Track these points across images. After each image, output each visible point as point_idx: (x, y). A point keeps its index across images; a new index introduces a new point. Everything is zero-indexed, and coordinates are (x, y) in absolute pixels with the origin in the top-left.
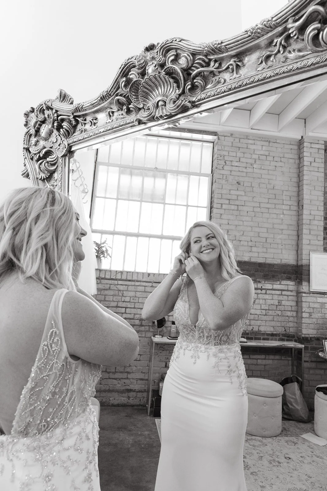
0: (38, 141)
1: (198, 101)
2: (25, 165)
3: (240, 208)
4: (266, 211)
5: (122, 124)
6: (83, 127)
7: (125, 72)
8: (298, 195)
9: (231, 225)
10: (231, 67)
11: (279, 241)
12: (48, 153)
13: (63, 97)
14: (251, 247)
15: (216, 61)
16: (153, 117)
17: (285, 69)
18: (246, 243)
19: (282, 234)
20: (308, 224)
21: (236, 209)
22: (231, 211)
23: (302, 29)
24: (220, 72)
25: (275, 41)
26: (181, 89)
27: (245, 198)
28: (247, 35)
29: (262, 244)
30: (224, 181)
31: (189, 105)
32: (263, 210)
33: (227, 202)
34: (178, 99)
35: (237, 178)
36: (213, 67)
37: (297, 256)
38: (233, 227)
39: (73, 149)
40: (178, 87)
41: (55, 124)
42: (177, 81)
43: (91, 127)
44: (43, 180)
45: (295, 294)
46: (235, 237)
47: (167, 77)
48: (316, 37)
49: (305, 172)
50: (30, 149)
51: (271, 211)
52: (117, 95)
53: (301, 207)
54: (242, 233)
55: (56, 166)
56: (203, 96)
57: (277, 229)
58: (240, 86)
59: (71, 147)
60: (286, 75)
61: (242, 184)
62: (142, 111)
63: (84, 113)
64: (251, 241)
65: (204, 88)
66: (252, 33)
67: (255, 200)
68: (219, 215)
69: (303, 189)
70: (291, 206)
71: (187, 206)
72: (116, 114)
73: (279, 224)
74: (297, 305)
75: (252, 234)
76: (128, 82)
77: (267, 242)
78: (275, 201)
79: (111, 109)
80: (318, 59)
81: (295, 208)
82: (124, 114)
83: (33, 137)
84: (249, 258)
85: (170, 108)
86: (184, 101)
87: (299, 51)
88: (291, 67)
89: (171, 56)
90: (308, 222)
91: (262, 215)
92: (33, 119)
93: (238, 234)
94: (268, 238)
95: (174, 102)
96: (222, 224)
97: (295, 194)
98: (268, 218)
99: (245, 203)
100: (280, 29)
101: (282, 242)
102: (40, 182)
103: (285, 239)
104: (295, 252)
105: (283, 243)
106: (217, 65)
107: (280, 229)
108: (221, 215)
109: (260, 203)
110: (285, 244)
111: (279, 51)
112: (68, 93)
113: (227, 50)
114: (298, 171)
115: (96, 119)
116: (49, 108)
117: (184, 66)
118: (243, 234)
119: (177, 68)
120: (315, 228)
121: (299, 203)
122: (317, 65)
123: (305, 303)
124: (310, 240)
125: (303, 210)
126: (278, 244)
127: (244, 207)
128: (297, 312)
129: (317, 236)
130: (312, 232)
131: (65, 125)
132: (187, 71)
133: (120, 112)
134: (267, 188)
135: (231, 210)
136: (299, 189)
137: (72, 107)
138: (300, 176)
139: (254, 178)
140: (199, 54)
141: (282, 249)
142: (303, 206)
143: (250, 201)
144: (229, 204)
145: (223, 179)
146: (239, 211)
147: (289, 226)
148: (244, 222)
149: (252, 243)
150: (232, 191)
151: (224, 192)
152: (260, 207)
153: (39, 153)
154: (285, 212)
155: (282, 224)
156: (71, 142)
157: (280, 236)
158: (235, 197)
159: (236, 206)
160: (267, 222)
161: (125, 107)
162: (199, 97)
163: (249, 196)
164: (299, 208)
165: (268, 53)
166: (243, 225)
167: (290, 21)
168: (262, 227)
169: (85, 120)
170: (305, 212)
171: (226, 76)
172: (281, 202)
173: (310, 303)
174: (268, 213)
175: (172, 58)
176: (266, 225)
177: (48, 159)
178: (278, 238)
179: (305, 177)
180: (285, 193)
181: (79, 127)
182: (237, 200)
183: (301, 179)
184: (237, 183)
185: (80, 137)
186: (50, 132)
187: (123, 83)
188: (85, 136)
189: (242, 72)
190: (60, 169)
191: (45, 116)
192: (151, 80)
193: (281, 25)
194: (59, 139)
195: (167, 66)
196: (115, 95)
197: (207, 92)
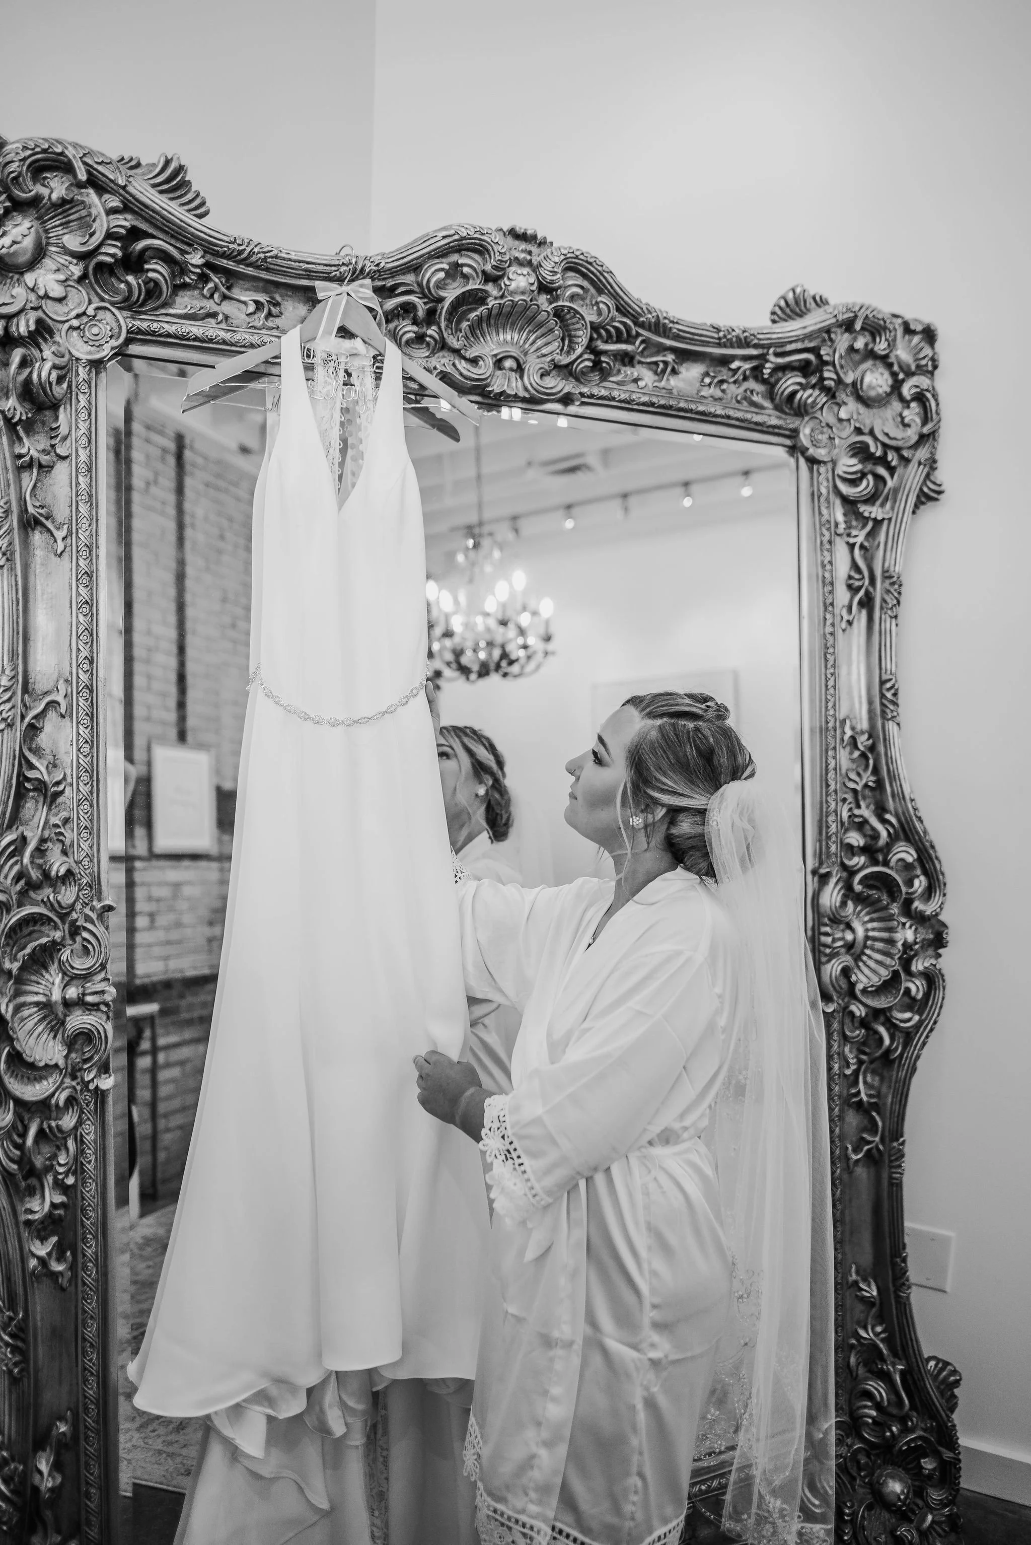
1: (588, 397)
6: (215, 304)
7: (451, 248)
10: (661, 366)
13: (173, 179)
15: (646, 339)
16: (484, 386)
17: (739, 415)
24: (640, 362)
25: (738, 362)
28: (716, 335)
31: (577, 400)
34: (550, 371)
36: (637, 348)
41: (113, 250)
42: (564, 336)
43: (248, 319)
48: (794, 393)
52: (401, 287)
55: (64, 385)
56: (604, 393)
58: (670, 408)
59: (130, 342)
60: (737, 423)
63: (245, 269)
65: (605, 378)
66: (725, 336)
76: (452, 272)
86: (568, 386)
88: (747, 417)
89: (576, 281)
90: (143, 654)
95: (542, 376)
100: (754, 352)
106: (641, 348)
111: (735, 382)
113: (677, 338)
115: (278, 306)
116: (93, 180)
117: (594, 318)
119: (587, 316)
120: (159, 673)
122: (776, 430)
131: (157, 270)
132: (592, 327)
140: (629, 314)
156: (142, 326)
161: (407, 327)
162: (595, 391)
165: (722, 377)
167: (771, 351)
169: (229, 288)
171: (652, 375)
175: (580, 291)
177: (51, 355)
181: (193, 298)
185: (195, 329)
186: (40, 253)
187: (442, 275)
188: (223, 335)
189: (674, 382)
190: (83, 403)
191: (39, 189)
192: (514, 305)
193: (762, 346)
194: (79, 300)
195: (557, 299)
196: (390, 283)
197: (610, 388)
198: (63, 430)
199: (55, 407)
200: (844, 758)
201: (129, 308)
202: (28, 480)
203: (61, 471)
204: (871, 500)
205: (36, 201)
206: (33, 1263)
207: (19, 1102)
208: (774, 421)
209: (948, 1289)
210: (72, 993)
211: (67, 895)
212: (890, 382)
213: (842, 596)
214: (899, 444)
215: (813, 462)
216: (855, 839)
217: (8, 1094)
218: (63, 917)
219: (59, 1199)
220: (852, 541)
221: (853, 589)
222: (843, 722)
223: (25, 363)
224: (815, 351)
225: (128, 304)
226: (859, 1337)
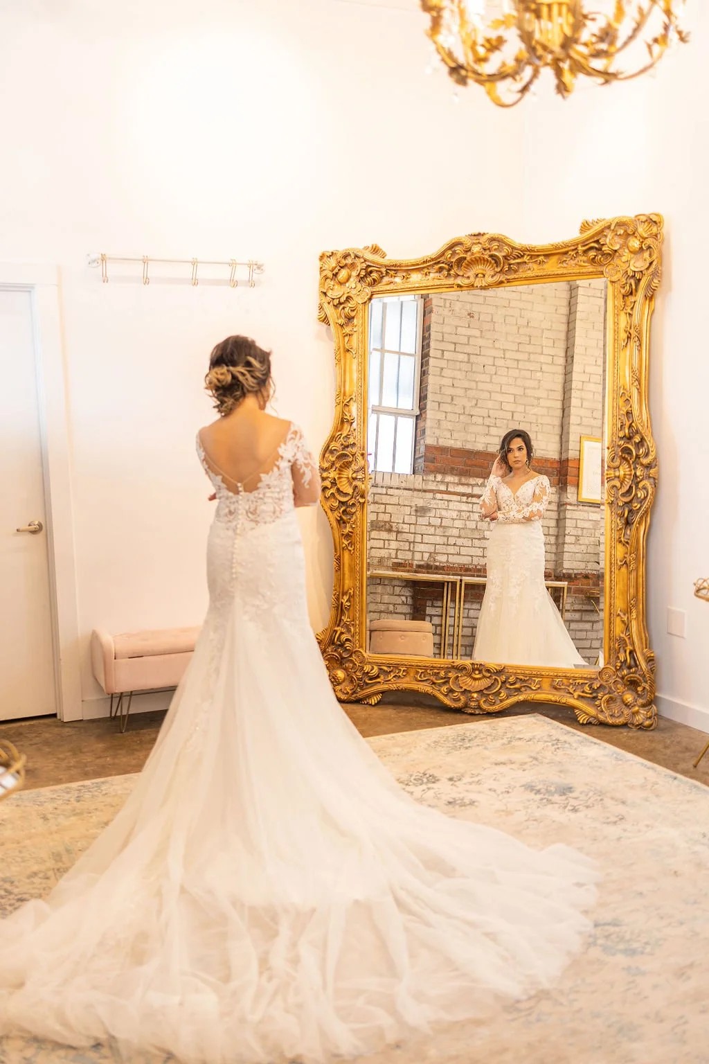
0: (333, 285)
1: (510, 279)
2: (321, 308)
3: (473, 358)
4: (514, 364)
5: (439, 283)
6: (392, 279)
7: (452, 247)
8: (567, 339)
9: (457, 387)
10: (539, 261)
11: (533, 419)
12: (348, 298)
13: (375, 250)
14: (489, 426)
15: (528, 255)
16: (473, 285)
17: (574, 271)
18: (480, 421)
19: (538, 406)
20: (579, 390)
21: (466, 360)
22: (458, 363)
23: (585, 252)
24: (529, 263)
25: (570, 253)
26: (499, 269)
27: (480, 342)
29: (505, 421)
30: (446, 310)
31: (506, 282)
32: (510, 363)
33: (452, 347)
34: (495, 275)
35: (468, 307)
36: (526, 259)
37: (560, 445)
38: (460, 392)
39: (374, 296)
40: (497, 266)
41: (363, 273)
42: (496, 262)
43: (400, 281)
44: (342, 326)
45: (556, 508)
46: (464, 409)
47: (490, 259)
49: (580, 299)
50: (327, 294)
51: (521, 365)
52: (439, 263)
53: (569, 359)
54: (474, 402)
55: (355, 312)
56: (516, 277)
57: (530, 396)
58: (545, 275)
59: (372, 295)
60: (575, 275)
61: (476, 317)
62: (459, 278)
63: (399, 268)
64: (489, 416)
65: (516, 271)
67: (497, 345)
68: (439, 369)
69: (575, 328)
70: (555, 358)
71: (382, 351)
72: (432, 275)
73: (534, 388)
74: (558, 526)
75: (490, 404)
76: (454, 253)
77: (514, 418)
78: (530, 348)
79: (428, 269)
80: (595, 270)
81: (561, 361)
82: (442, 277)
83: (328, 280)
84: (484, 445)
85: (489, 280)
86: (503, 278)
87: (584, 262)
88: (578, 271)
89: (495, 244)
90: (580, 386)
91: (508, 372)
92: (332, 263)
93: (468, 404)
94: (515, 412)
95: (492, 276)
96: (444, 386)
97: (563, 336)
98: (516, 378)
99: (480, 351)
100: (573, 248)
101: (537, 421)
102: (339, 326)
103: (542, 415)
104: (557, 438)
105: (539, 421)
106: (528, 258)
107: (535, 398)
108: (442, 369)
109: (504, 350)
110: (541, 424)
111: (571, 259)
112: (381, 246)
114: (568, 296)
115: (410, 275)
116: (357, 256)
117: (504, 254)
118: (476, 405)
119: (500, 255)
120: (590, 396)
121: (566, 351)
123: (570, 520)
124: (581, 418)
125: (573, 366)
126: (531, 423)
127: (479, 357)
128: (557, 537)
129: (593, 411)
130: (586, 404)
131: (375, 275)
132: (505, 257)
133: (438, 274)
134: (517, 324)
135: (458, 361)
136: (568, 326)
137: (385, 261)
138: (571, 304)
139: (497, 306)
140: (517, 249)
141: (537, 432)
142: (573, 357)
143: (489, 348)
144: (455, 351)
145: (445, 307)
146: (470, 365)
147: (550, 392)
148: (479, 384)
149: (489, 419)
150: (459, 328)
151: (447, 329)
152: (504, 358)
153: (339, 298)
154: (544, 367)
155: (539, 388)
156: (374, 290)
157: (535, 410)
158: (465, 340)
159: (466, 355)
160: (516, 385)
161: (445, 273)
162: (513, 277)
163: (488, 339)
164: (567, 360)
165: (565, 259)
166: (477, 389)
167: (579, 246)
168: (506, 393)
169: (396, 273)
170: (577, 368)
171: (535, 266)
172: (539, 350)
173: (578, 521)
174: (518, 368)
175: (497, 247)
176: (513, 390)
177: (349, 305)
178: (532, 412)
179: (580, 307)
180: (546, 334)
181: (386, 279)
182: (468, 344)
183: (572, 311)
184: (469, 314)
185: (388, 287)
186: (349, 277)
187: (450, 255)
188: (395, 288)
189: (545, 266)
190: (361, 315)
191: (347, 262)
192: (475, 258)
193: (574, 246)
194: (359, 285)
195: (490, 251)
196: (437, 261)
197: (521, 274)
198: (355, 324)
199: (353, 318)
200: (621, 402)
201: (371, 286)
202: (347, 339)
203: (355, 336)
204: (631, 294)
205: (346, 265)
206: (344, 545)
207: (339, 501)
208: (591, 270)
209: (685, 636)
210: (354, 475)
211: (354, 450)
212: (638, 243)
213: (623, 335)
214: (641, 270)
215: (612, 282)
216: (621, 434)
217: (336, 499)
218: (353, 455)
219: (350, 530)
220: (626, 311)
221: (626, 331)
222: (620, 388)
223: (344, 308)
224: (597, 242)
225: (370, 285)
226: (620, 637)
